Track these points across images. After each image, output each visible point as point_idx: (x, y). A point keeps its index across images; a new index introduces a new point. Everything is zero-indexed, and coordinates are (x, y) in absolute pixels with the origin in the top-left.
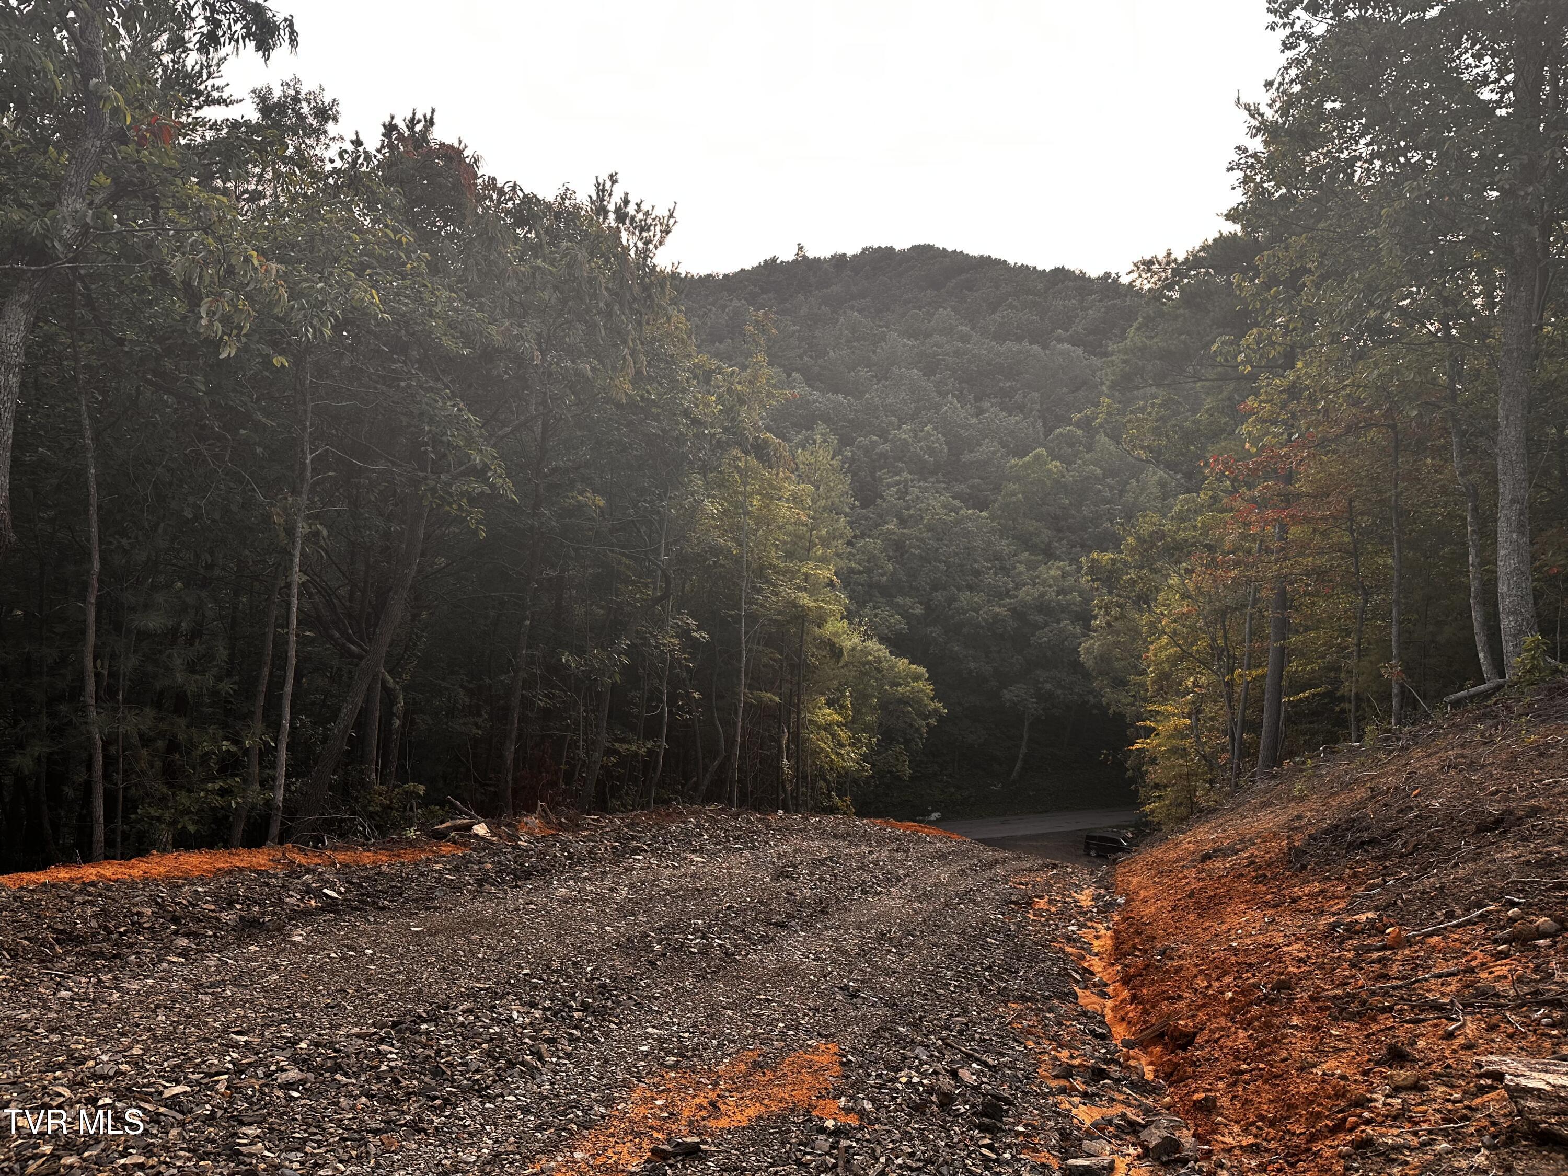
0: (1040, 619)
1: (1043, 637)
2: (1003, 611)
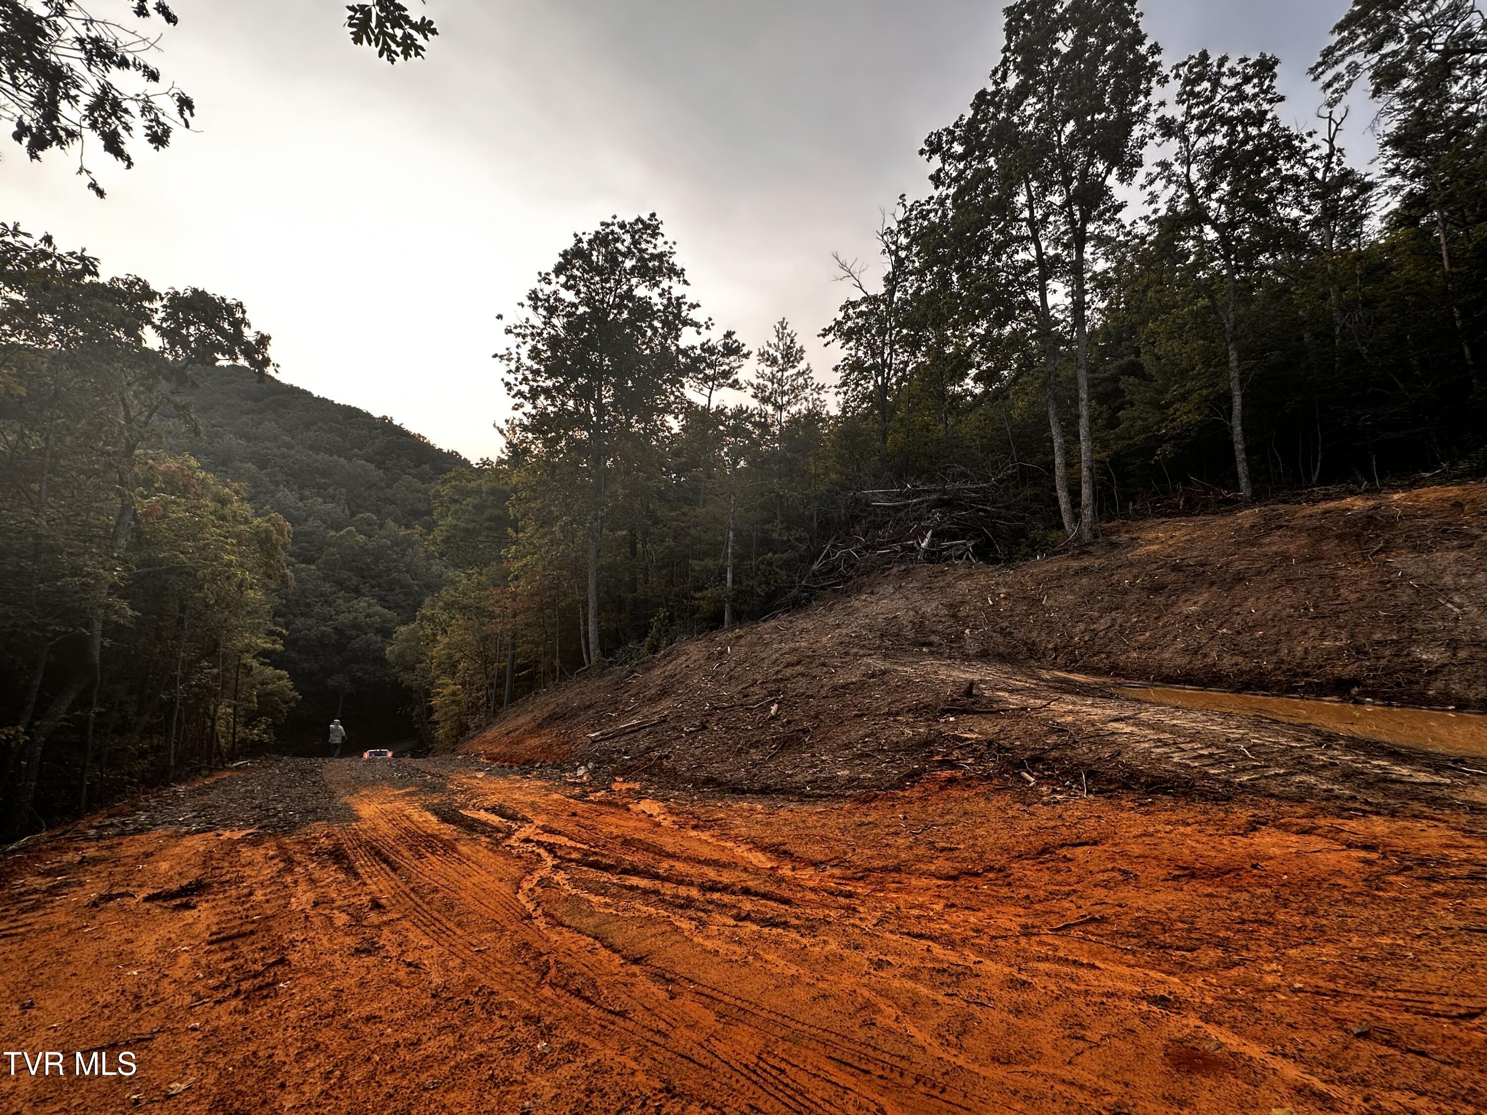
0: (354, 633)
1: (356, 644)
2: (329, 629)
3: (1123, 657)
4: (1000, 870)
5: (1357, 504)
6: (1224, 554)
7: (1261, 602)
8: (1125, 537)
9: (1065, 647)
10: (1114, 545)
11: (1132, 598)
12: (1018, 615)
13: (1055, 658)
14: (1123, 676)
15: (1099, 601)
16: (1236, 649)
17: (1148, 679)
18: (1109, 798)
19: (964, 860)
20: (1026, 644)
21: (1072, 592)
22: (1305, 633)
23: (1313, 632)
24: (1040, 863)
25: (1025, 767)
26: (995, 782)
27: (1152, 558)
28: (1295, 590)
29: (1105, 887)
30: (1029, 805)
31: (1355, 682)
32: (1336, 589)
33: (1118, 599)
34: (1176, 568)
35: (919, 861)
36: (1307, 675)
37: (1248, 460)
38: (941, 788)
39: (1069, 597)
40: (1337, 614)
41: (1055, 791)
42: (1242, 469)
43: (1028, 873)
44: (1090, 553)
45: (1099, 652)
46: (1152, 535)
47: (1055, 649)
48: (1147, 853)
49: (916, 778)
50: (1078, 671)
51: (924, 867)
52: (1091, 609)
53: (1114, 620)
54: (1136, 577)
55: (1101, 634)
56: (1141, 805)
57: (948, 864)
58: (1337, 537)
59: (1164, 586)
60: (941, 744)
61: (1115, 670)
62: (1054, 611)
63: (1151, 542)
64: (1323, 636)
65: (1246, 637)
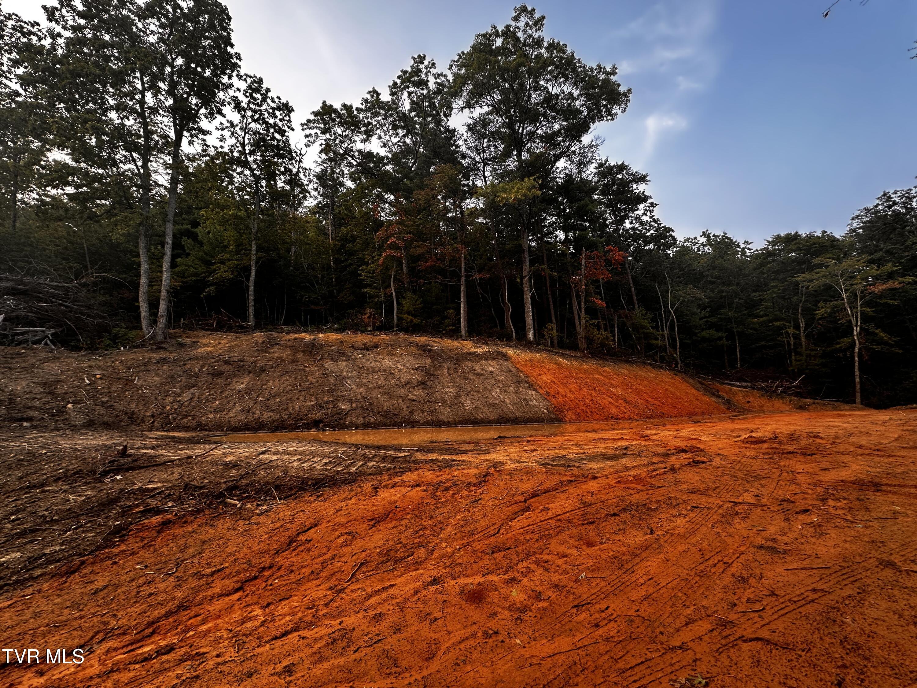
3: (204, 418)
4: (271, 567)
5: (308, 337)
6: (252, 356)
7: (276, 383)
8: (187, 341)
9: (160, 414)
10: (182, 345)
11: (202, 380)
12: (115, 392)
13: (153, 422)
14: (206, 430)
15: (179, 382)
16: (268, 408)
17: (222, 430)
18: (295, 498)
19: (238, 573)
20: (126, 413)
21: (157, 375)
22: (298, 399)
23: (301, 398)
24: (294, 550)
25: (225, 496)
26: (207, 512)
27: (210, 356)
28: (290, 377)
29: (346, 545)
30: (249, 519)
31: (320, 421)
32: (307, 377)
33: (193, 380)
34: (227, 362)
35: (199, 591)
36: (301, 419)
37: (254, 306)
38: (159, 532)
39: (156, 378)
40: (309, 389)
41: (258, 505)
42: (251, 310)
43: (294, 559)
44: (165, 349)
45: (187, 416)
46: (206, 341)
47: (153, 416)
48: (349, 519)
49: (124, 532)
50: (173, 430)
51: (210, 593)
52: (174, 387)
53: (193, 394)
54: (203, 367)
55: (186, 403)
56: (319, 496)
57: (227, 582)
58: (303, 351)
59: (222, 373)
60: (128, 499)
61: (200, 426)
62: (146, 389)
63: (206, 345)
64: (305, 400)
65: (272, 402)
